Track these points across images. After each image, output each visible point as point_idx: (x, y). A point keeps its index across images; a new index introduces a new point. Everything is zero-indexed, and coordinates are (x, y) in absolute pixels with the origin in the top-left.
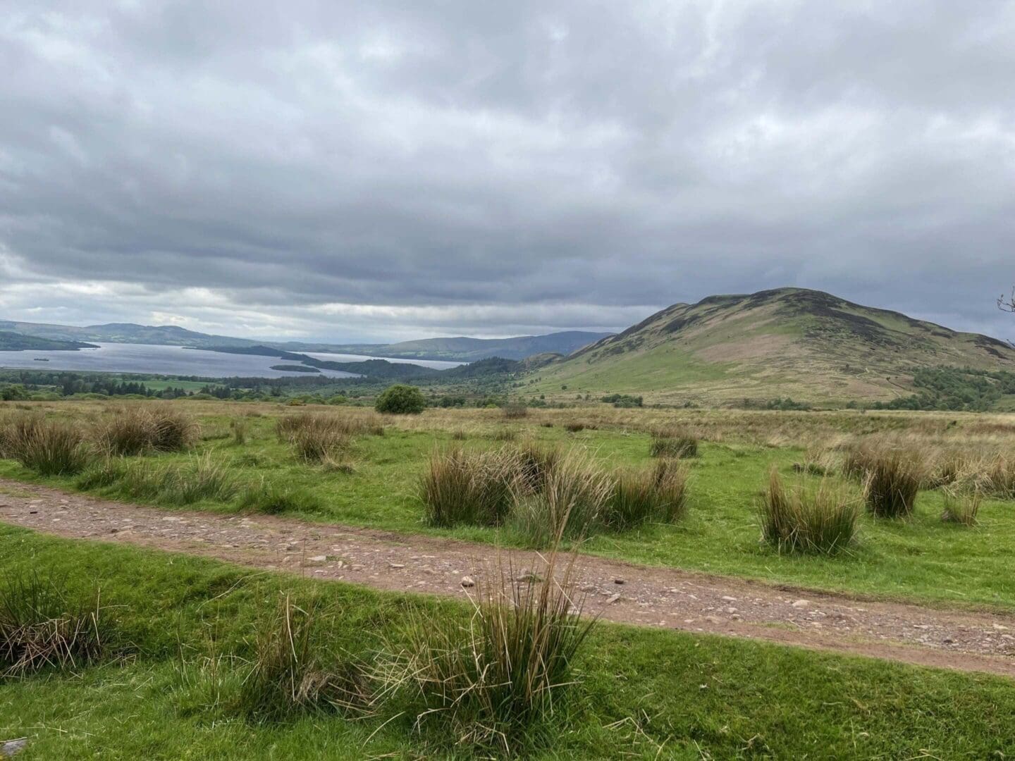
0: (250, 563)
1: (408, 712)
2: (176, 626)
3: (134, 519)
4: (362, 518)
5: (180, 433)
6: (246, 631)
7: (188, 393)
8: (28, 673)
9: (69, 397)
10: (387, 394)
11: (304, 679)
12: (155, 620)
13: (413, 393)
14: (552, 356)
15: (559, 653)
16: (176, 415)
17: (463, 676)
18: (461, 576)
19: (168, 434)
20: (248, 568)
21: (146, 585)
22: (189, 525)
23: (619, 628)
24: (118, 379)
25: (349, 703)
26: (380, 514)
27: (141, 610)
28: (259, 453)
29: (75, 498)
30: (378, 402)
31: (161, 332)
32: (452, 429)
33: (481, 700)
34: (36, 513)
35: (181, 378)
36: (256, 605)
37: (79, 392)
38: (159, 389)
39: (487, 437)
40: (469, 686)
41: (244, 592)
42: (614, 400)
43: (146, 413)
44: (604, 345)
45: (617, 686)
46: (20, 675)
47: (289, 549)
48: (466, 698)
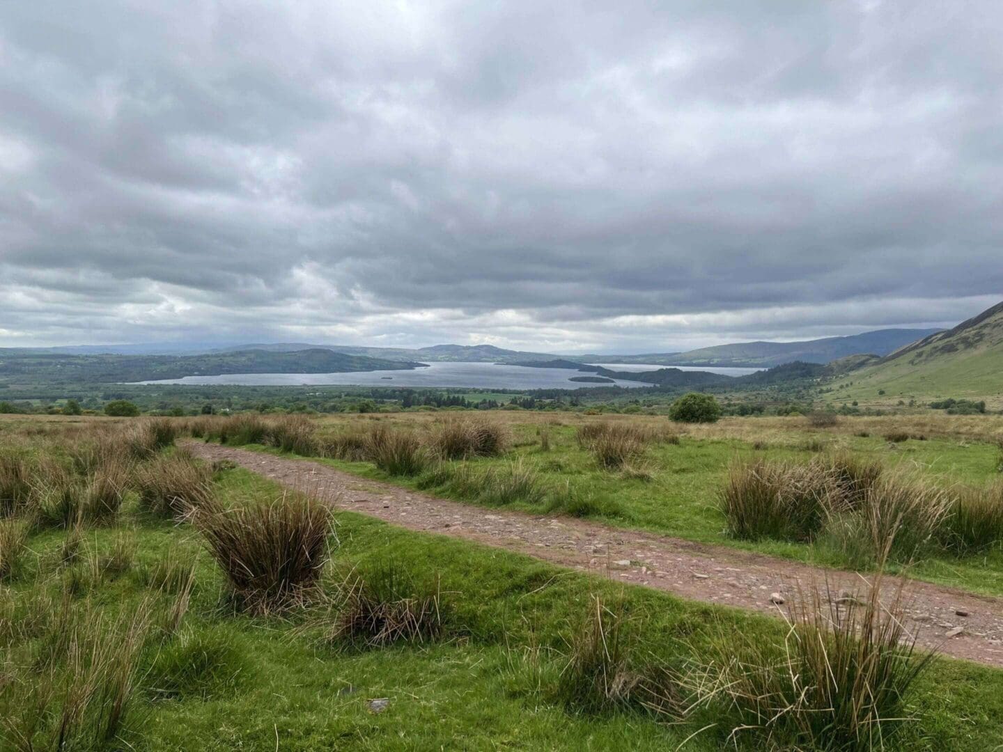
0: (560, 562)
1: (720, 725)
2: (499, 615)
3: (462, 516)
4: (662, 526)
5: (496, 440)
6: (560, 626)
7: (500, 405)
8: (387, 643)
9: (407, 409)
10: (680, 402)
11: (617, 677)
12: (482, 607)
13: (707, 401)
14: (864, 358)
15: (889, 685)
16: (493, 423)
17: (778, 695)
18: (769, 592)
19: (486, 441)
20: (560, 567)
21: (475, 575)
22: (506, 524)
23: (966, 665)
24: (444, 393)
25: (660, 707)
26: (680, 523)
27: (472, 596)
28: (562, 459)
29: (416, 495)
30: (671, 410)
31: (477, 351)
32: (751, 439)
33: (800, 723)
34: (388, 507)
35: (493, 391)
36: (567, 602)
37: (414, 405)
38: (476, 402)
39: (792, 448)
40: (786, 707)
41: (557, 589)
42: (948, 406)
43: (470, 422)
44: (930, 343)
45: (961, 730)
46: (381, 645)
47: (595, 551)
48: (782, 720)
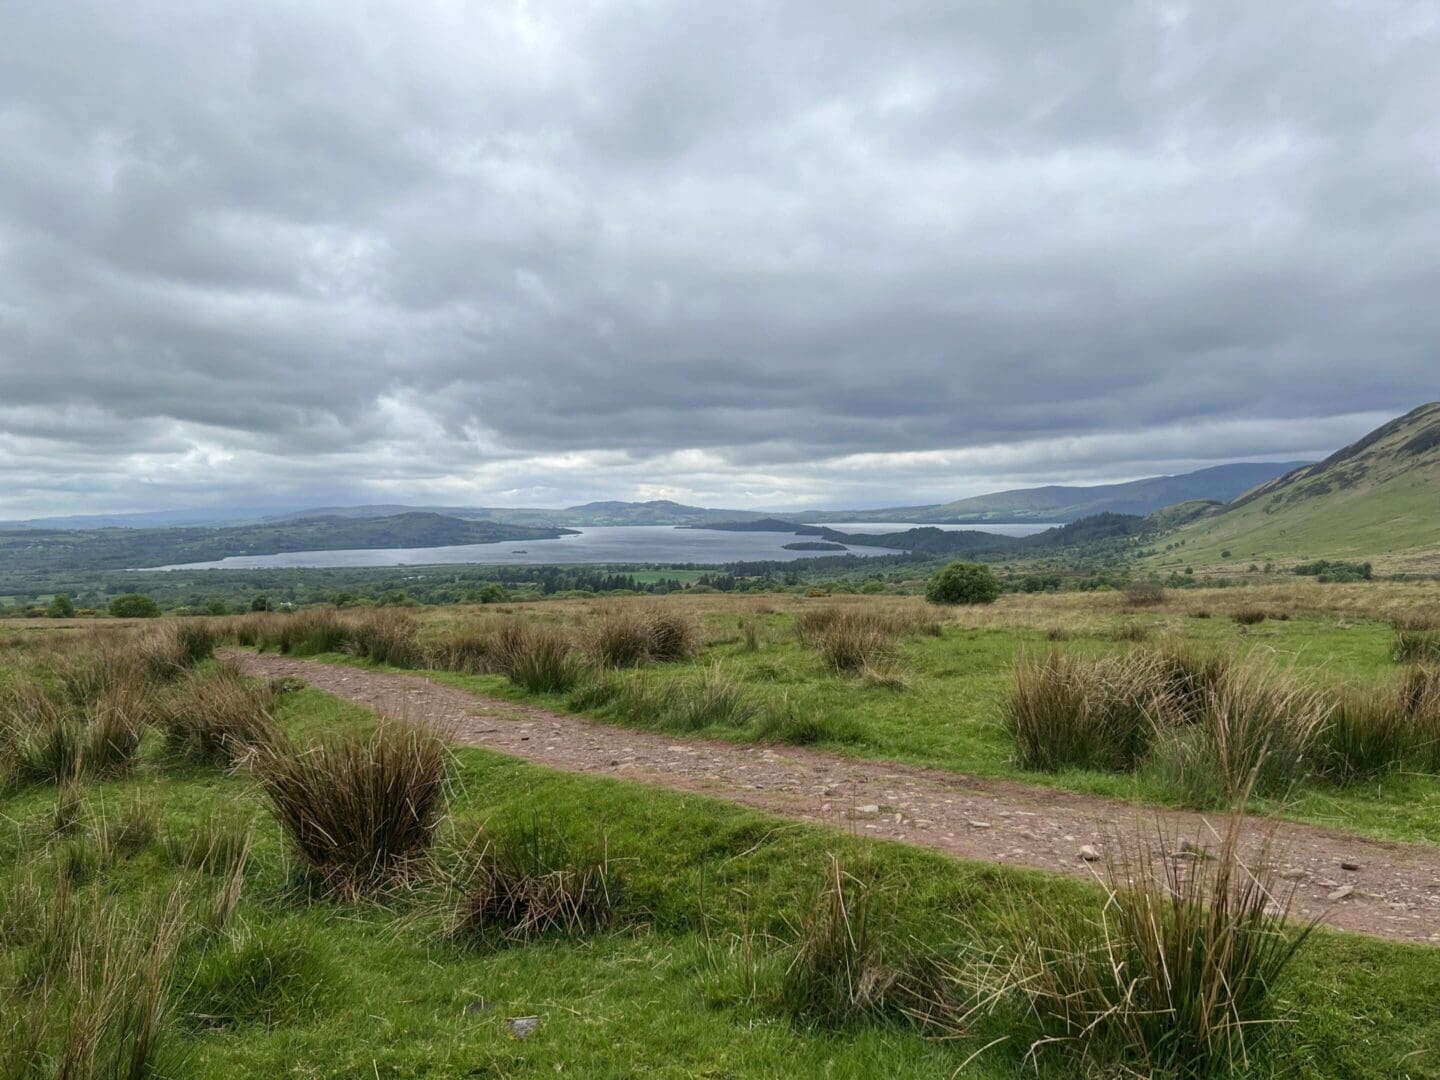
0: (779, 811)
1: (1015, 1037)
2: (693, 890)
3: (636, 748)
4: (922, 753)
5: (681, 638)
6: (782, 902)
7: (684, 586)
8: (533, 936)
9: (550, 596)
10: (942, 576)
11: (865, 973)
12: (669, 880)
13: (980, 573)
14: (1198, 507)
15: (1252, 973)
16: (675, 613)
17: (1095, 993)
18: (1078, 844)
19: (666, 640)
20: (777, 817)
21: (656, 833)
22: (700, 758)
23: (1357, 941)
24: (604, 572)
25: (928, 1015)
26: (947, 749)
27: (653, 864)
28: (777, 662)
29: (567, 721)
30: (930, 588)
31: (650, 509)
32: (1044, 625)
33: (1127, 1031)
34: (527, 739)
35: (674, 567)
36: (791, 868)
37: (560, 589)
38: (649, 583)
39: (1101, 636)
40: (1107, 1009)
41: (775, 849)
42: (1318, 570)
43: (639, 613)
44: (1292, 481)
45: (1356, 1034)
46: (523, 939)
47: (827, 794)
48: (1102, 1027)
